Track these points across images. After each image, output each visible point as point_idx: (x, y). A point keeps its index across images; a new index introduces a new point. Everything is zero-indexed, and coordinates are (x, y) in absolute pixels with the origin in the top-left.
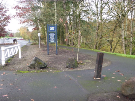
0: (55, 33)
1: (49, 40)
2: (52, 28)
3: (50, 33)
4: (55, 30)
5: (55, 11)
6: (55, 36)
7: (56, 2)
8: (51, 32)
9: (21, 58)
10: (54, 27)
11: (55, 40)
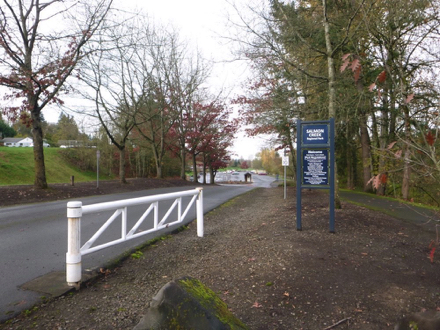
0: (325, 153)
1: (305, 175)
2: (315, 134)
3: (306, 153)
4: (325, 141)
5: (331, 83)
6: (325, 163)
7: (332, 57)
8: (312, 149)
9: (205, 235)
10: (322, 131)
11: (326, 176)
